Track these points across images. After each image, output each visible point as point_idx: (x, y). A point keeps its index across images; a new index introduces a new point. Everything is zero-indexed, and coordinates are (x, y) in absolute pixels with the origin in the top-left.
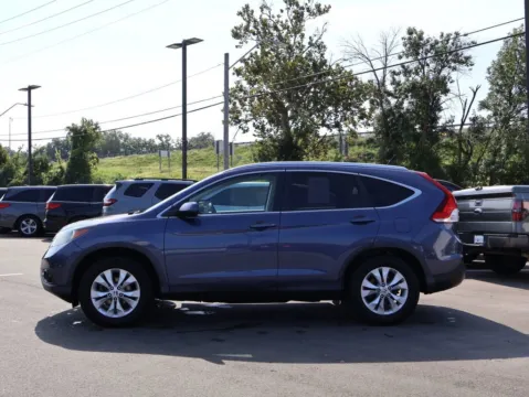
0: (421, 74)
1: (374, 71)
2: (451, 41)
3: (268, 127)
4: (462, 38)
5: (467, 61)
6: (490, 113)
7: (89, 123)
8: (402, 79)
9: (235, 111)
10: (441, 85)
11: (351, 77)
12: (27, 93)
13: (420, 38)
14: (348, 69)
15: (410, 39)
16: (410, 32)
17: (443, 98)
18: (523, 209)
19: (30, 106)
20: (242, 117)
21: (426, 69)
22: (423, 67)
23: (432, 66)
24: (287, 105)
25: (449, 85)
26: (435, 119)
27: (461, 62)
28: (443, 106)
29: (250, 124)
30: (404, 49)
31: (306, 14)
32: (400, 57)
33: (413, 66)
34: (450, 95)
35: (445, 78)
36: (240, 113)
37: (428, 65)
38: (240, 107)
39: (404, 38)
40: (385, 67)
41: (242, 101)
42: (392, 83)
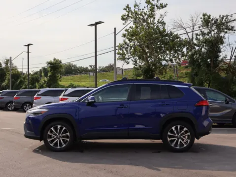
0: (210, 35)
1: (187, 33)
2: (224, 19)
3: (138, 61)
4: (229, 17)
5: (232, 29)
7: (57, 60)
8: (201, 37)
9: (123, 54)
10: (220, 41)
11: (177, 37)
12: (27, 47)
13: (209, 17)
14: (175, 33)
15: (204, 18)
16: (204, 15)
17: (221, 46)
19: (28, 52)
20: (127, 57)
21: (213, 33)
22: (211, 32)
23: (216, 31)
24: (147, 51)
25: (224, 40)
26: (218, 57)
27: (229, 29)
28: (222, 50)
29: (130, 60)
30: (201, 23)
31: (156, 8)
32: (199, 27)
33: (206, 31)
34: (224, 45)
35: (221, 37)
36: (125, 55)
37: (213, 31)
38: (125, 52)
39: (201, 18)
40: (193, 32)
41: (126, 49)
42: (196, 40)
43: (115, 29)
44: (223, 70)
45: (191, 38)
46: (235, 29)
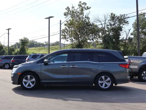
1: (102, 24)
2: (123, 16)
3: (74, 40)
4: (126, 16)
5: (127, 22)
6: (134, 36)
7: (26, 38)
8: (110, 27)
9: (65, 36)
10: (120, 29)
11: (96, 26)
12: (8, 30)
13: (114, 15)
14: (95, 24)
15: (112, 16)
16: (112, 14)
17: (121, 32)
18: (130, 62)
19: (8, 34)
20: (67, 37)
21: (116, 24)
22: (115, 24)
23: (118, 23)
24: (79, 34)
25: (122, 29)
26: (119, 38)
27: (125, 23)
28: (121, 34)
29: (69, 39)
30: (110, 18)
31: (84, 9)
32: (109, 21)
33: (113, 23)
34: (122, 31)
35: (121, 27)
36: (66, 36)
37: (117, 23)
38: (66, 34)
39: (110, 16)
40: (105, 23)
41: (67, 33)
42: (107, 28)
43: (61, 21)
44: (122, 45)
45: (104, 27)
46: (129, 22)
